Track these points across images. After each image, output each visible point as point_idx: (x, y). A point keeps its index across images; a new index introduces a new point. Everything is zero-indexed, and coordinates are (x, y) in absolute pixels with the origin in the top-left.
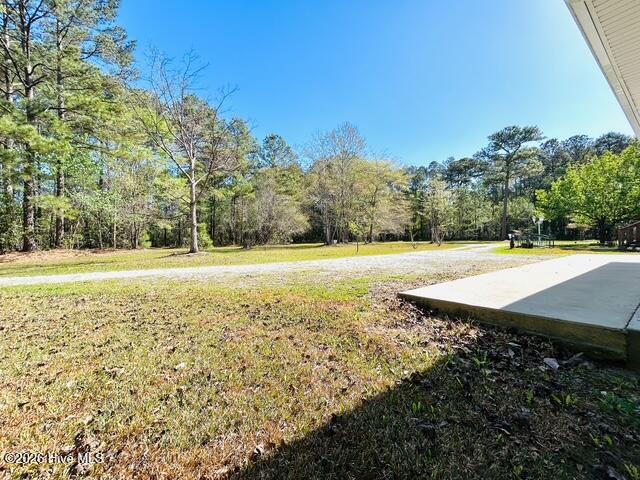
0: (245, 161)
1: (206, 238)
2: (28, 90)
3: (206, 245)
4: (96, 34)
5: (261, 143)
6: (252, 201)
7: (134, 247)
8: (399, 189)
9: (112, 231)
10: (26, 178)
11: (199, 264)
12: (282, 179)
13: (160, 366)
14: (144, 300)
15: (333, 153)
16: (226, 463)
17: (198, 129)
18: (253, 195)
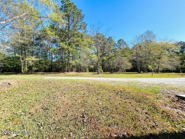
0: (112, 48)
1: (101, 70)
2: (69, 39)
3: (101, 72)
4: (80, 24)
5: (116, 42)
6: (114, 59)
7: (85, 72)
8: (172, 51)
9: (81, 68)
10: (68, 57)
11: (100, 77)
12: (123, 52)
13: (96, 102)
14: (89, 85)
15: (142, 42)
16: (116, 134)
17: (100, 41)
18: (114, 58)
